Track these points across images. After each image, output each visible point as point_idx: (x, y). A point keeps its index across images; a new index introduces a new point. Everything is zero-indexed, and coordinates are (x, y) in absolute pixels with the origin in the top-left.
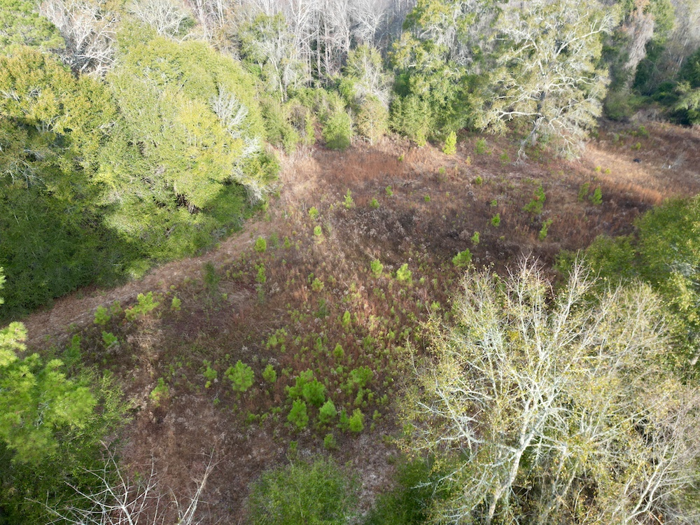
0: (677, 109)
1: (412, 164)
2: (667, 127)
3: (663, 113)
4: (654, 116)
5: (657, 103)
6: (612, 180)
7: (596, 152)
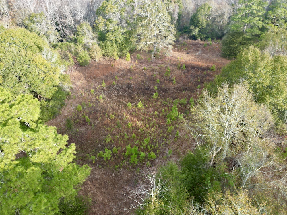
0: (192, 35)
1: (117, 67)
2: (190, 41)
3: (188, 36)
4: (185, 38)
5: (185, 33)
6: (184, 61)
7: (175, 53)
